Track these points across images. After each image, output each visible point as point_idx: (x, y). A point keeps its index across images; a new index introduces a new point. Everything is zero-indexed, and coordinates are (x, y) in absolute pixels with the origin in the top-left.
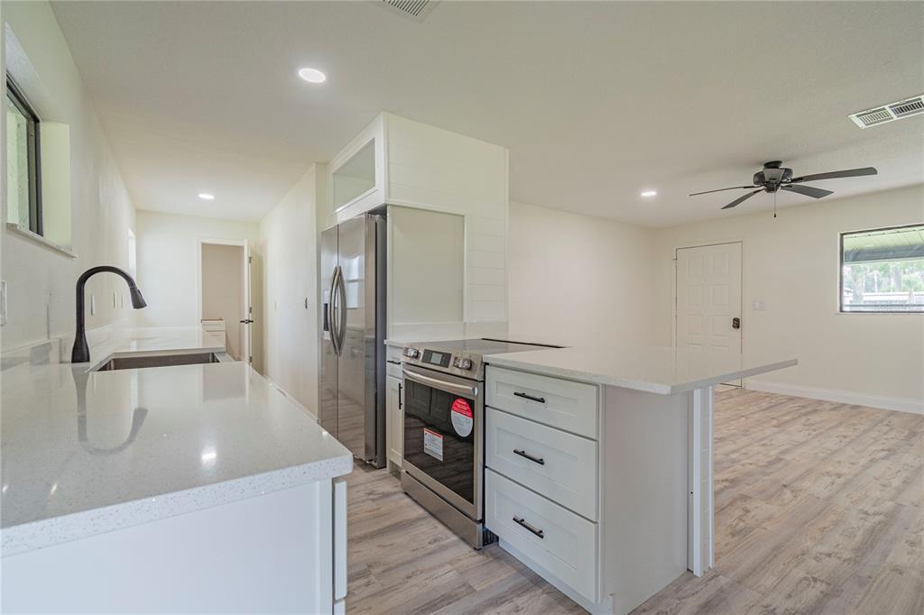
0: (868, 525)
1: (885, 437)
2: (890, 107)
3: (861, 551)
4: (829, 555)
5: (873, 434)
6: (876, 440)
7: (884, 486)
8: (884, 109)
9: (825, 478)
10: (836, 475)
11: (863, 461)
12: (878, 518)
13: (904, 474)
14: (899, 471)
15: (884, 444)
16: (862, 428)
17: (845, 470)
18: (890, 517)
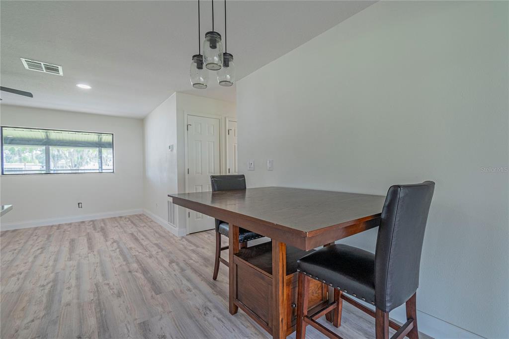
0: (46, 291)
1: (37, 242)
2: (44, 64)
3: (48, 307)
4: (33, 321)
5: (30, 242)
6: (33, 245)
7: (46, 267)
8: (41, 64)
9: (12, 278)
10: (18, 274)
11: (30, 260)
12: (50, 285)
13: (53, 257)
14: (50, 257)
15: (37, 246)
16: (23, 241)
17: (23, 269)
18: (55, 281)
